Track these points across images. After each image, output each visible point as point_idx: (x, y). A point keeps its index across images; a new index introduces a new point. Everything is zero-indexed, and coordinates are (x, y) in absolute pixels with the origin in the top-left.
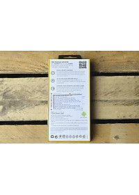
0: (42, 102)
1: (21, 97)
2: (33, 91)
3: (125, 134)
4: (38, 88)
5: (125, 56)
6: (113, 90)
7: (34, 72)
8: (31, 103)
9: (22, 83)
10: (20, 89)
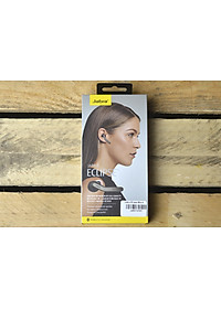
0: (63, 157)
1: (30, 148)
2: (49, 140)
3: (191, 210)
4: (56, 136)
5: (194, 89)
6: (174, 140)
7: (50, 111)
8: (45, 159)
9: (31, 127)
10: (27, 136)
